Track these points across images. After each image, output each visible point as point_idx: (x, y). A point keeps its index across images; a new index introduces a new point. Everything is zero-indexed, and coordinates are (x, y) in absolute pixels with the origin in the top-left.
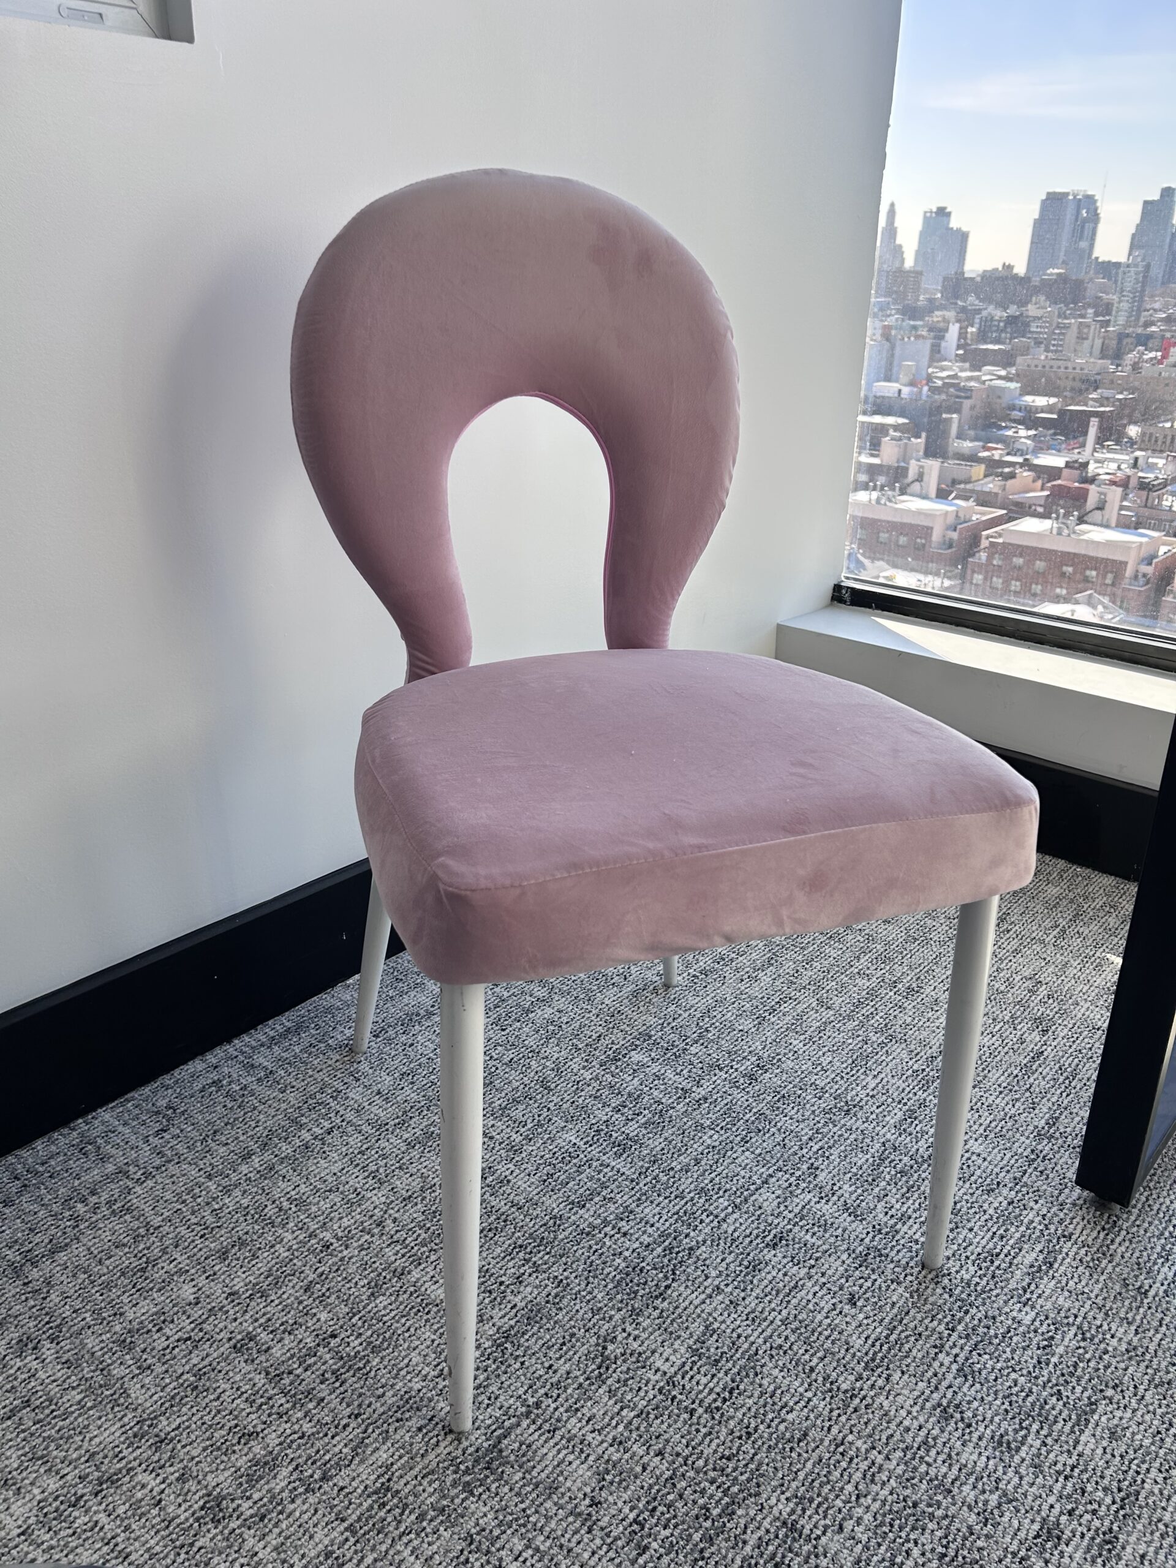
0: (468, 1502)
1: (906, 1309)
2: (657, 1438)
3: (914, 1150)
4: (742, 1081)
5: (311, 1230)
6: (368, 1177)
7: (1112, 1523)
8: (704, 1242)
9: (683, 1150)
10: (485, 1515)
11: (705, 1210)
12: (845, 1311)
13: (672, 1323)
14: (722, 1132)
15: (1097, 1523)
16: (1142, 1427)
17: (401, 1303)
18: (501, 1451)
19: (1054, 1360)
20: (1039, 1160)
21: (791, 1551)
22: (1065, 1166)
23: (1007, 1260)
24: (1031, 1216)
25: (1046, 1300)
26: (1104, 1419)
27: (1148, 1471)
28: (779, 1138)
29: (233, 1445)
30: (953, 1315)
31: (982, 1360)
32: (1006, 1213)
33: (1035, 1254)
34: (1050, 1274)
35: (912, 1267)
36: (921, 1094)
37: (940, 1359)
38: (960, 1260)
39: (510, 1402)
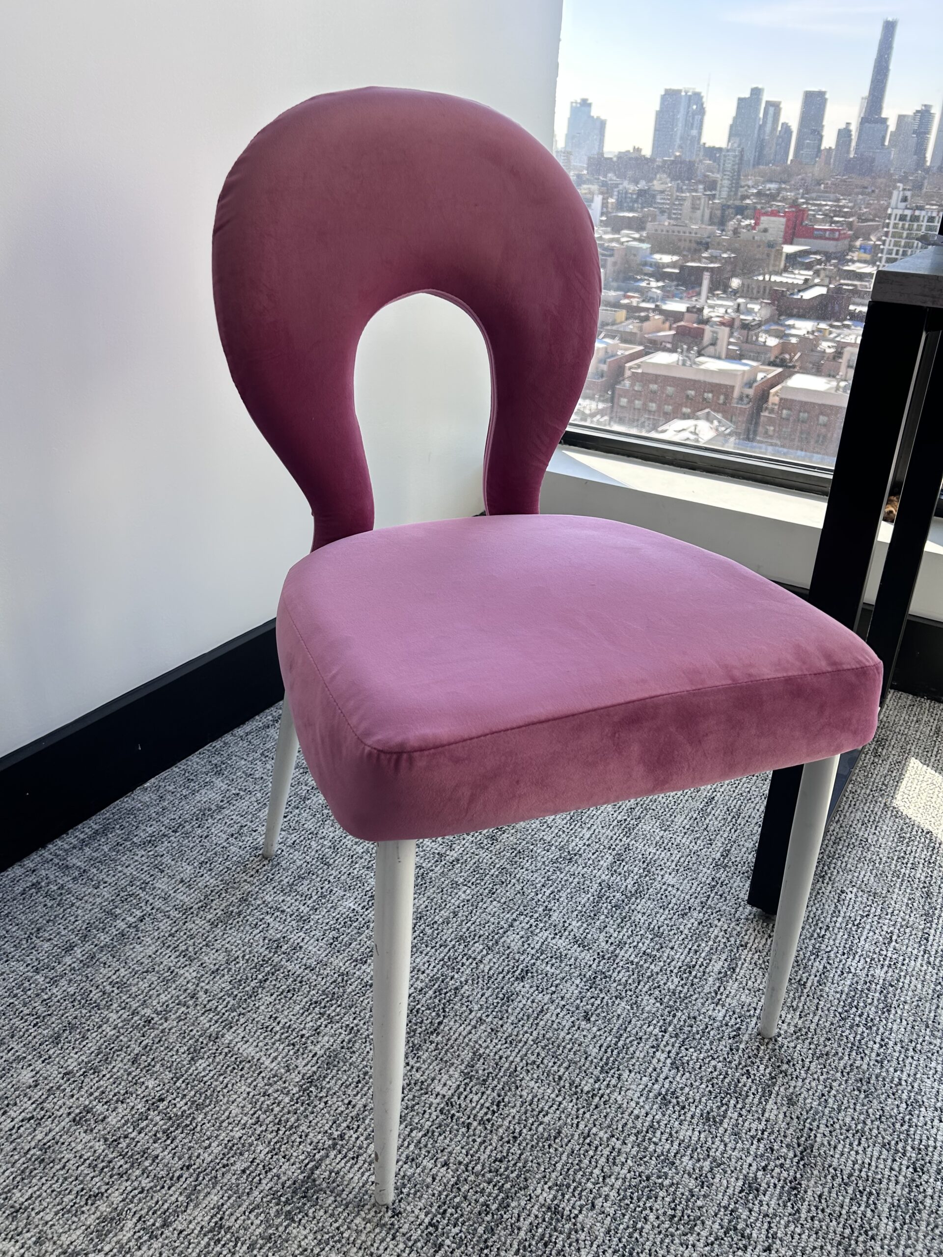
0: (290, 1228)
1: (628, 1019)
2: (442, 1151)
3: (623, 887)
4: (485, 842)
5: (133, 1008)
6: (179, 956)
7: (796, 1173)
8: (467, 981)
9: (443, 905)
10: (306, 1237)
11: (465, 955)
12: (582, 1026)
13: (446, 1053)
14: (473, 887)
15: (785, 1174)
16: (811, 1093)
17: (218, 1063)
18: (314, 1180)
19: (742, 1046)
20: (718, 886)
21: (555, 1230)
22: (738, 889)
23: (701, 970)
24: (716, 932)
25: (732, 999)
26: (782, 1089)
27: (818, 1127)
28: (519, 888)
29: (82, 1207)
30: (665, 1020)
31: (689, 1053)
32: (698, 932)
33: (721, 962)
34: (734, 978)
35: (630, 984)
36: (625, 840)
37: (657, 1057)
38: (666, 974)
39: (318, 1137)
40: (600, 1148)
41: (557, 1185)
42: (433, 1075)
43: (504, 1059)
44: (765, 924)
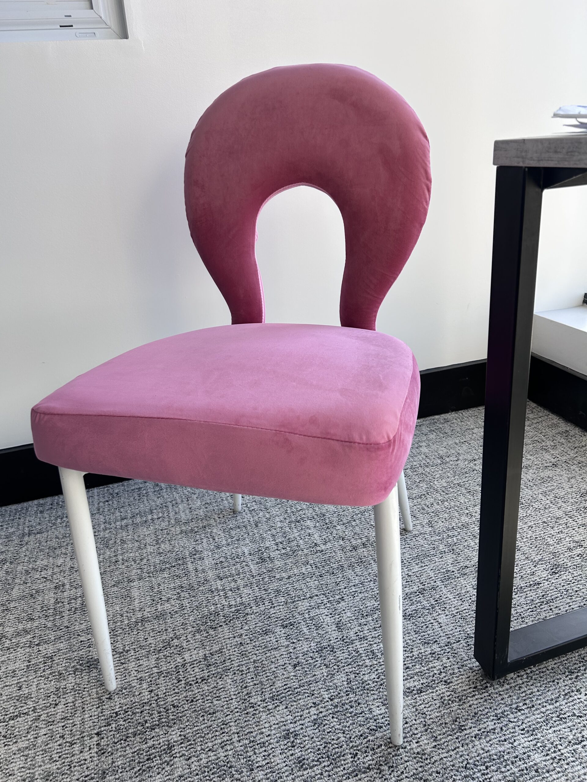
1: (318, 680)
4: (348, 548)
6: (155, 540)
9: (288, 570)
10: (71, 683)
12: (288, 669)
13: (208, 642)
14: (314, 568)
30: (339, 694)
31: (332, 720)
32: (424, 658)
33: (418, 683)
34: (415, 697)
35: (342, 662)
36: (439, 583)
37: (310, 710)
38: (371, 670)
39: (120, 646)
40: (224, 735)
41: (185, 736)
42: (191, 648)
43: (230, 661)
44: (481, 678)
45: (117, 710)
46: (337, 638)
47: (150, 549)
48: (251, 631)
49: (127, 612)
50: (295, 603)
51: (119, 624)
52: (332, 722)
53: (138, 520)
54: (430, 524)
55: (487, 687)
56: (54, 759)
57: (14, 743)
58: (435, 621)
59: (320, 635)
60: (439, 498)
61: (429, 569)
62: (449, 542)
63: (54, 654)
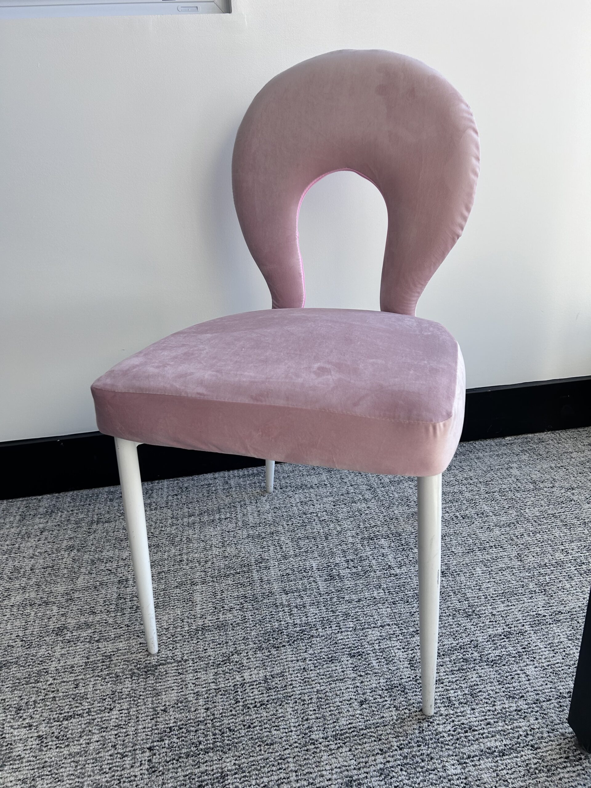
14: (387, 594)
30: (410, 743)
31: (400, 773)
32: (508, 714)
33: (500, 744)
34: (496, 760)
35: (414, 707)
36: (527, 628)
37: (377, 757)
38: (447, 720)
39: (178, 654)
41: (239, 766)
42: (251, 666)
43: (292, 687)
44: (574, 748)
45: (171, 725)
46: (410, 677)
47: (215, 551)
48: (316, 656)
49: (188, 618)
50: (364, 631)
51: (179, 630)
52: (400, 776)
53: (205, 518)
54: (519, 557)
55: (581, 759)
56: (104, 770)
57: (66, 746)
58: (522, 672)
59: (390, 671)
60: (531, 529)
61: (517, 610)
62: (540, 581)
63: (112, 653)
